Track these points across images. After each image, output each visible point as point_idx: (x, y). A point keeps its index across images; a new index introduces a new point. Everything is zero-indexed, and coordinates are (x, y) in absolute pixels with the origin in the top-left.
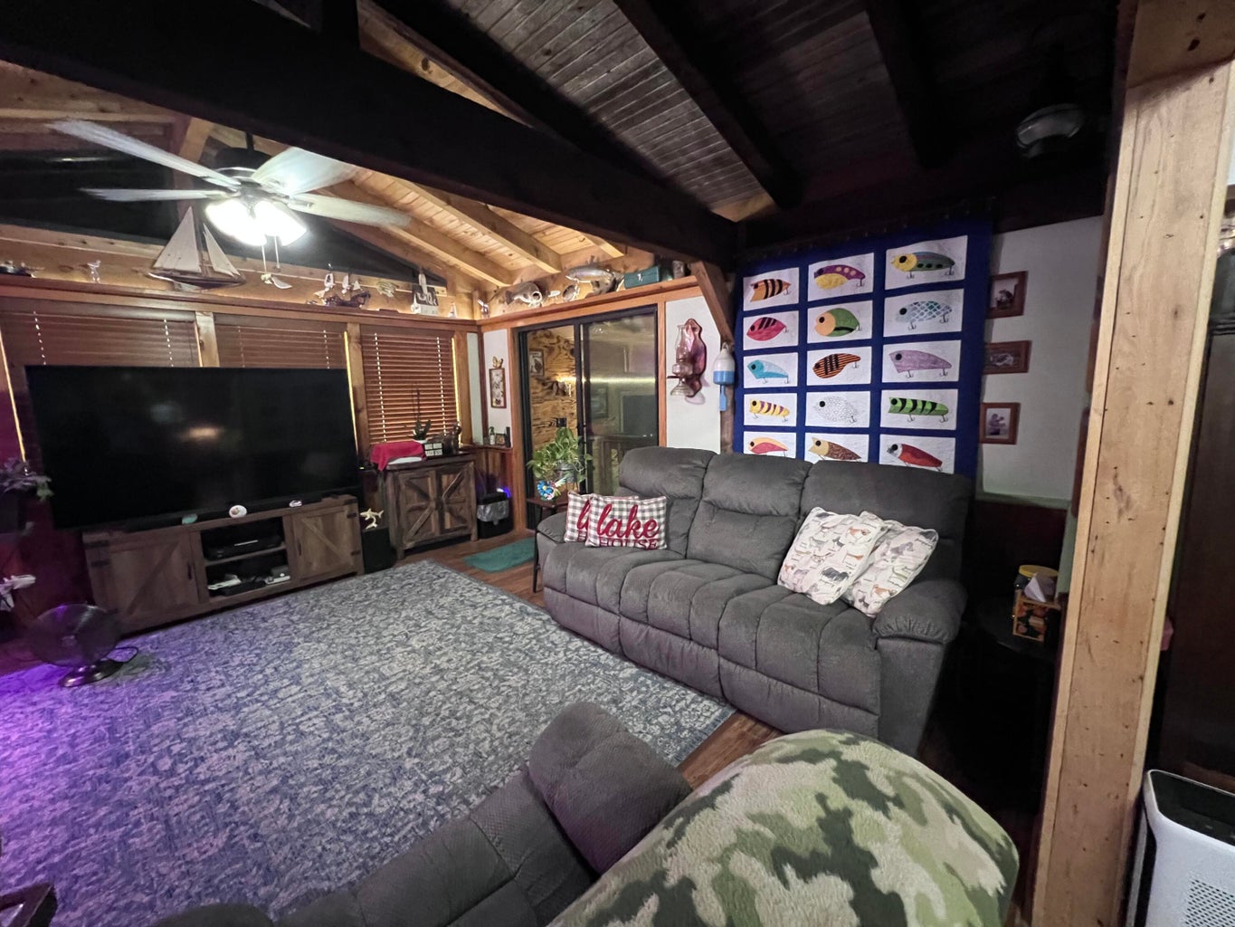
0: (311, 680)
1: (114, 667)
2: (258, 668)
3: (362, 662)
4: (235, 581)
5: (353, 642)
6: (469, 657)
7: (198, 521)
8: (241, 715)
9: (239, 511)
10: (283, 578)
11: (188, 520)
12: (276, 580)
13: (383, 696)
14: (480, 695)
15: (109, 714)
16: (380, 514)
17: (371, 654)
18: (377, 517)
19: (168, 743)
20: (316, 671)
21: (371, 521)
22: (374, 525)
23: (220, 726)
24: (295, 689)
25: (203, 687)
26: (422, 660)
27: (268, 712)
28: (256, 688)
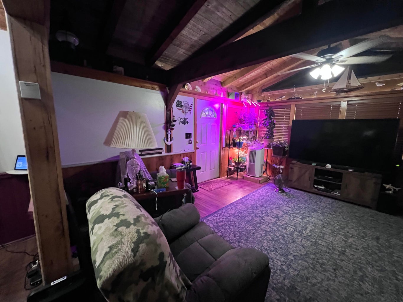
0: (306, 221)
1: (283, 191)
2: (301, 210)
3: (325, 229)
4: (323, 188)
5: (332, 223)
6: (364, 262)
7: (316, 165)
8: (284, 215)
9: (329, 166)
10: (337, 194)
11: (314, 164)
12: (335, 193)
13: (314, 240)
14: (342, 272)
15: (271, 199)
16: (397, 189)
17: (331, 230)
18: (394, 190)
19: (269, 209)
20: (311, 221)
21: (389, 190)
22: (390, 192)
23: (278, 214)
24: (300, 220)
25: (287, 205)
26: (343, 245)
27: (288, 219)
28: (294, 213)
